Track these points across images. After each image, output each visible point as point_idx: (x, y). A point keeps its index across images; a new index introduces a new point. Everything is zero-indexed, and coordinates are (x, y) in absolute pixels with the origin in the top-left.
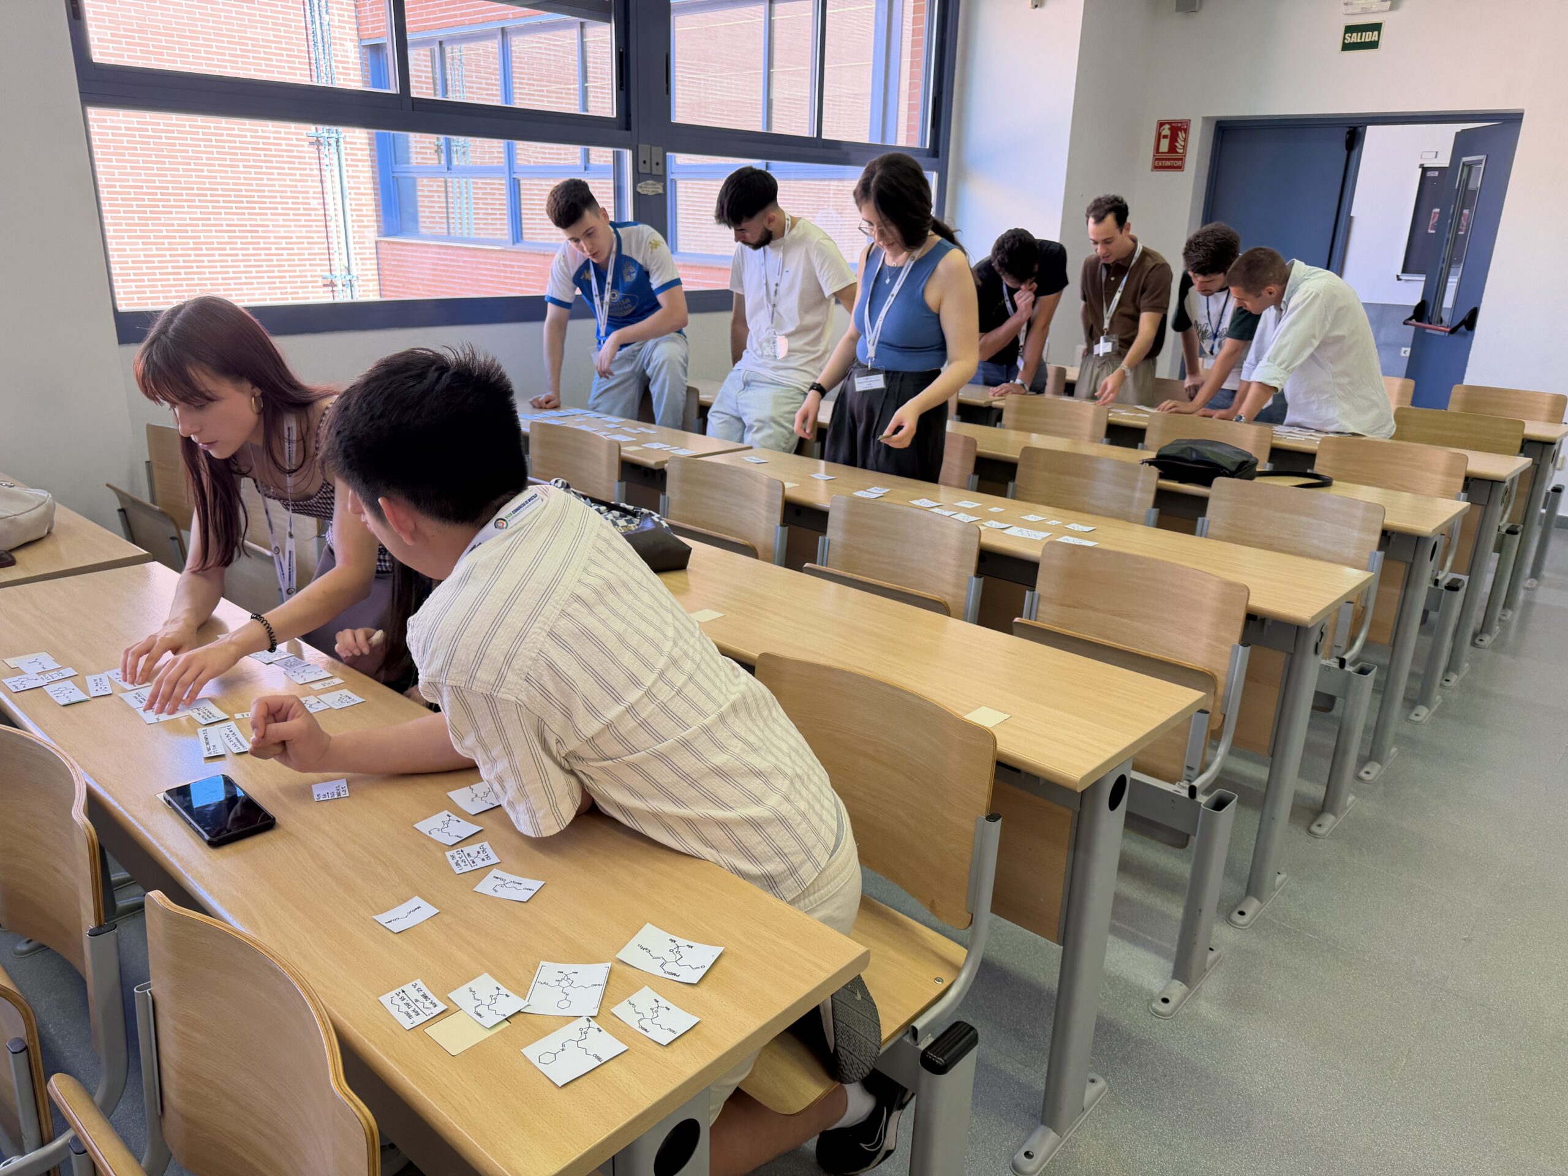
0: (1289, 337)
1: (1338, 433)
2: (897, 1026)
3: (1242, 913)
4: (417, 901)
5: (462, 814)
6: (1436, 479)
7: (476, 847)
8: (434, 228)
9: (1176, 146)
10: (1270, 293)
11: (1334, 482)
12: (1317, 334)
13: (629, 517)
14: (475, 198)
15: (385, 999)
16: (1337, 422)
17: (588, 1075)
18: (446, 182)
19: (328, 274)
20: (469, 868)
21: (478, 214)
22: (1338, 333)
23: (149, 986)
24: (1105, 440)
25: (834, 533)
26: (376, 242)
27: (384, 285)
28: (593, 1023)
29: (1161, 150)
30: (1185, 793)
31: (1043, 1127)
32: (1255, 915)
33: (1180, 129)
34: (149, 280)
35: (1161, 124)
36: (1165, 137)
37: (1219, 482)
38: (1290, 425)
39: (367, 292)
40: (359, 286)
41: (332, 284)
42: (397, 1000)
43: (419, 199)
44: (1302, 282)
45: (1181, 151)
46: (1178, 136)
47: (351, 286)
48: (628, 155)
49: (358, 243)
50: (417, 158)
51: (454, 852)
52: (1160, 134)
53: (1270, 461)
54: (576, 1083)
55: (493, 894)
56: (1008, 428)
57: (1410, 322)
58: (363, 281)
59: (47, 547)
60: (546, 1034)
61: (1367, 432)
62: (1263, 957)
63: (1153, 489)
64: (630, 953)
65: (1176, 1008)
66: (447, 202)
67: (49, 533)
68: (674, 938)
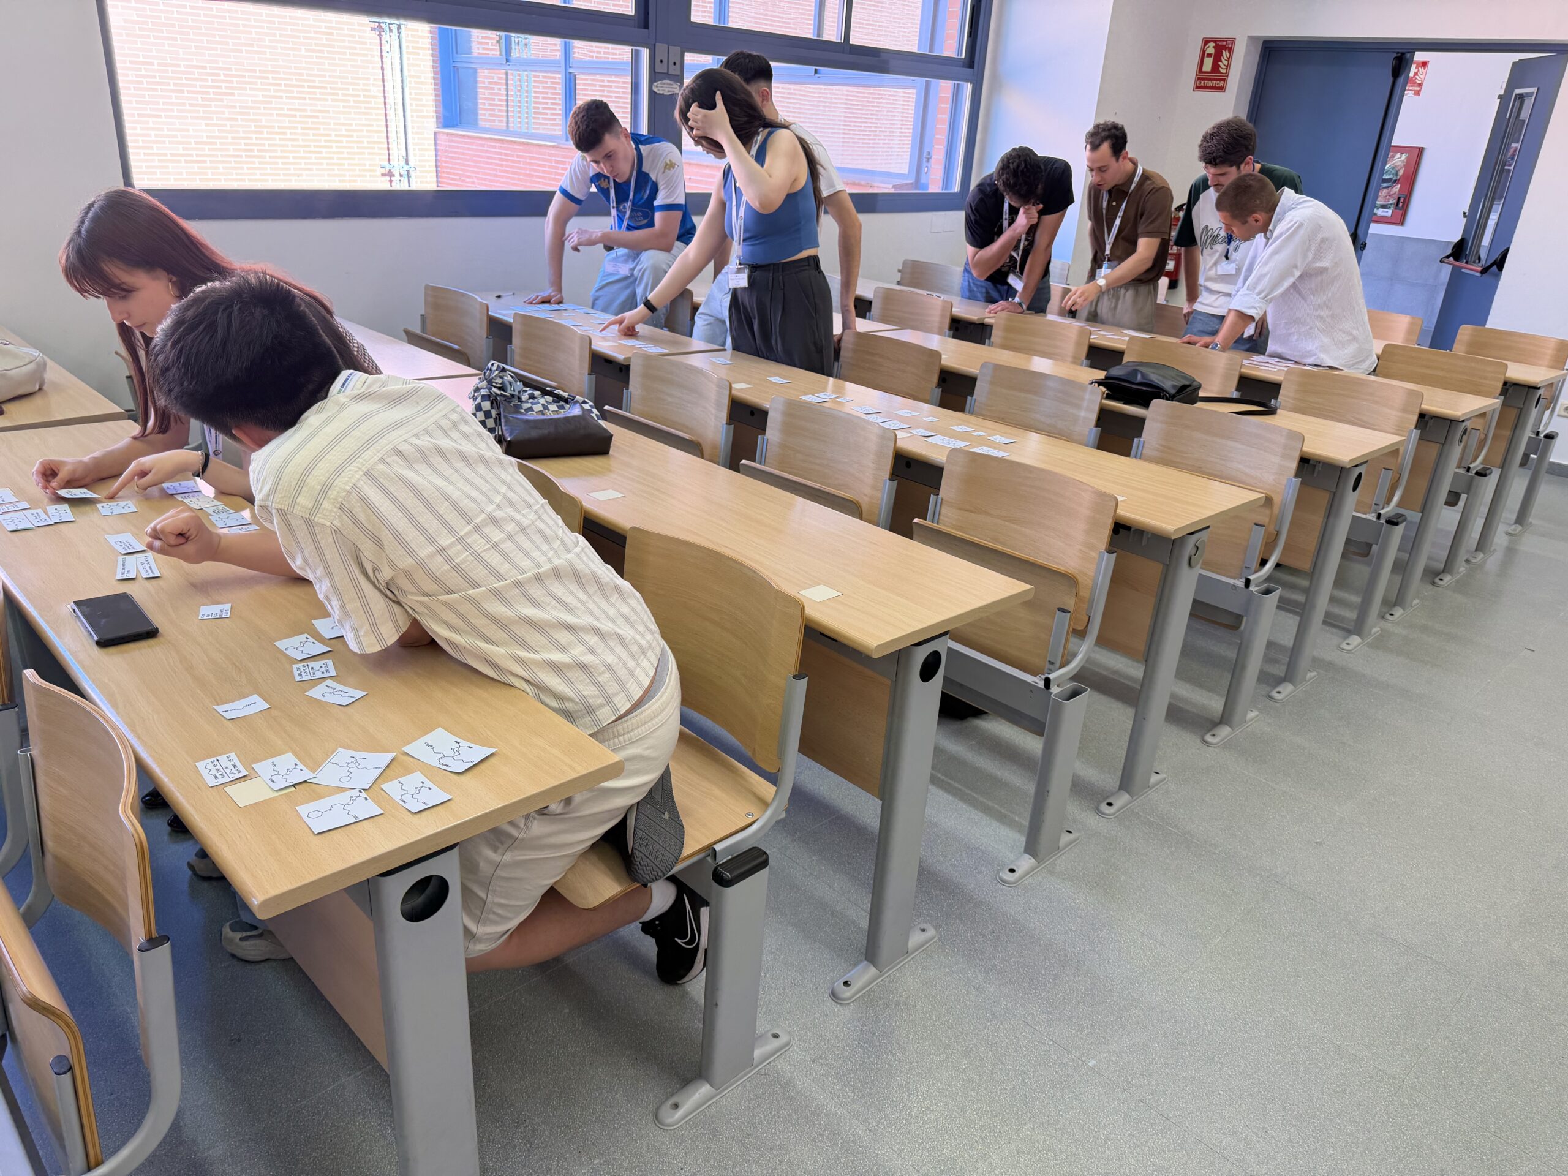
0: (1271, 265)
1: (1316, 365)
2: (699, 847)
3: (1110, 804)
4: (255, 698)
5: (318, 637)
6: (1392, 415)
7: (321, 663)
8: (494, 121)
9: (1219, 66)
10: (1256, 221)
11: (1278, 411)
12: (1299, 264)
13: (562, 403)
14: (535, 92)
15: (200, 765)
16: (1315, 355)
17: (343, 829)
18: (507, 74)
19: (386, 163)
20: (309, 678)
21: (538, 108)
22: (1319, 264)
23: (29, 750)
24: (1085, 361)
25: (773, 433)
26: (435, 133)
27: (441, 177)
28: (364, 794)
29: (1204, 69)
30: (1041, 684)
31: (866, 962)
32: (1123, 807)
33: (1224, 48)
34: (211, 162)
35: (1206, 42)
36: (1209, 55)
37: (1156, 402)
38: (1271, 356)
39: (425, 181)
40: (416, 177)
41: (390, 174)
42: (210, 766)
43: (479, 90)
44: (1290, 210)
45: (1224, 71)
46: (1222, 55)
47: (409, 177)
48: (645, 53)
49: (417, 133)
50: (478, 49)
51: (300, 665)
52: (1204, 52)
53: (1237, 390)
54: (331, 833)
55: (322, 698)
56: (996, 347)
57: (1447, 260)
58: (420, 172)
59: (37, 401)
60: (321, 798)
61: (1345, 366)
62: (1119, 843)
63: (1097, 408)
64: (417, 749)
65: (1021, 878)
66: (507, 95)
67: (40, 389)
68: (459, 740)
